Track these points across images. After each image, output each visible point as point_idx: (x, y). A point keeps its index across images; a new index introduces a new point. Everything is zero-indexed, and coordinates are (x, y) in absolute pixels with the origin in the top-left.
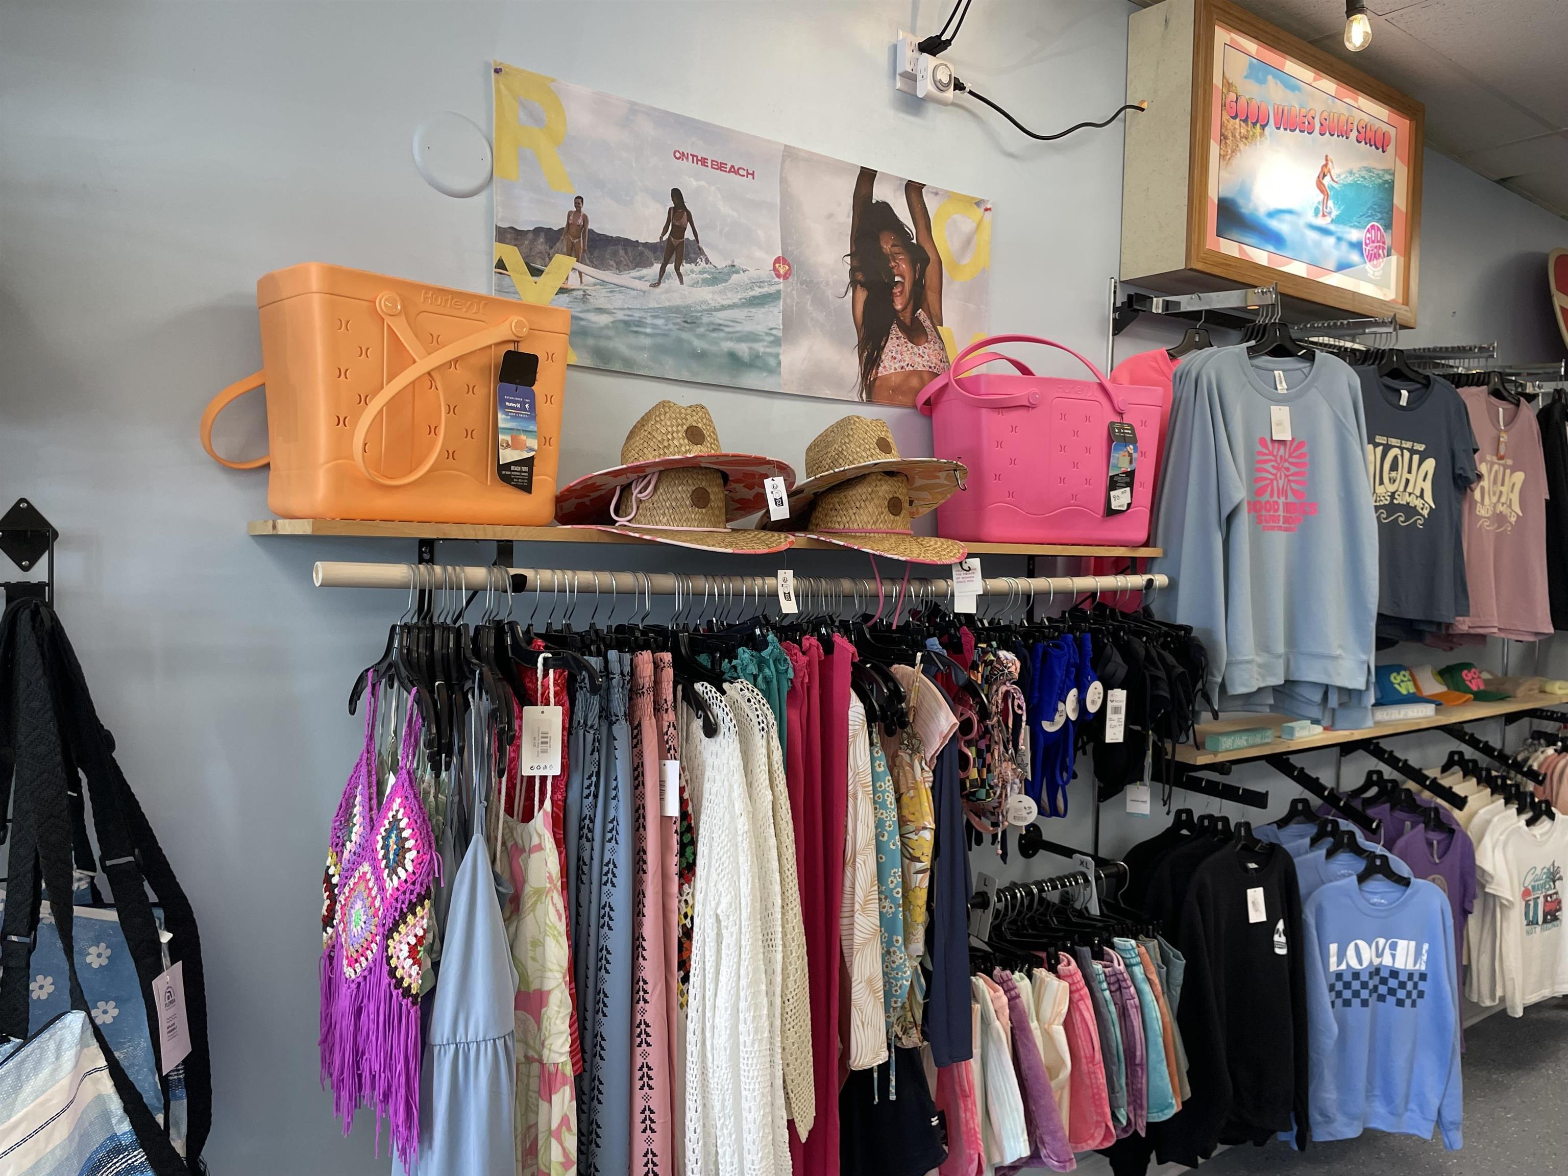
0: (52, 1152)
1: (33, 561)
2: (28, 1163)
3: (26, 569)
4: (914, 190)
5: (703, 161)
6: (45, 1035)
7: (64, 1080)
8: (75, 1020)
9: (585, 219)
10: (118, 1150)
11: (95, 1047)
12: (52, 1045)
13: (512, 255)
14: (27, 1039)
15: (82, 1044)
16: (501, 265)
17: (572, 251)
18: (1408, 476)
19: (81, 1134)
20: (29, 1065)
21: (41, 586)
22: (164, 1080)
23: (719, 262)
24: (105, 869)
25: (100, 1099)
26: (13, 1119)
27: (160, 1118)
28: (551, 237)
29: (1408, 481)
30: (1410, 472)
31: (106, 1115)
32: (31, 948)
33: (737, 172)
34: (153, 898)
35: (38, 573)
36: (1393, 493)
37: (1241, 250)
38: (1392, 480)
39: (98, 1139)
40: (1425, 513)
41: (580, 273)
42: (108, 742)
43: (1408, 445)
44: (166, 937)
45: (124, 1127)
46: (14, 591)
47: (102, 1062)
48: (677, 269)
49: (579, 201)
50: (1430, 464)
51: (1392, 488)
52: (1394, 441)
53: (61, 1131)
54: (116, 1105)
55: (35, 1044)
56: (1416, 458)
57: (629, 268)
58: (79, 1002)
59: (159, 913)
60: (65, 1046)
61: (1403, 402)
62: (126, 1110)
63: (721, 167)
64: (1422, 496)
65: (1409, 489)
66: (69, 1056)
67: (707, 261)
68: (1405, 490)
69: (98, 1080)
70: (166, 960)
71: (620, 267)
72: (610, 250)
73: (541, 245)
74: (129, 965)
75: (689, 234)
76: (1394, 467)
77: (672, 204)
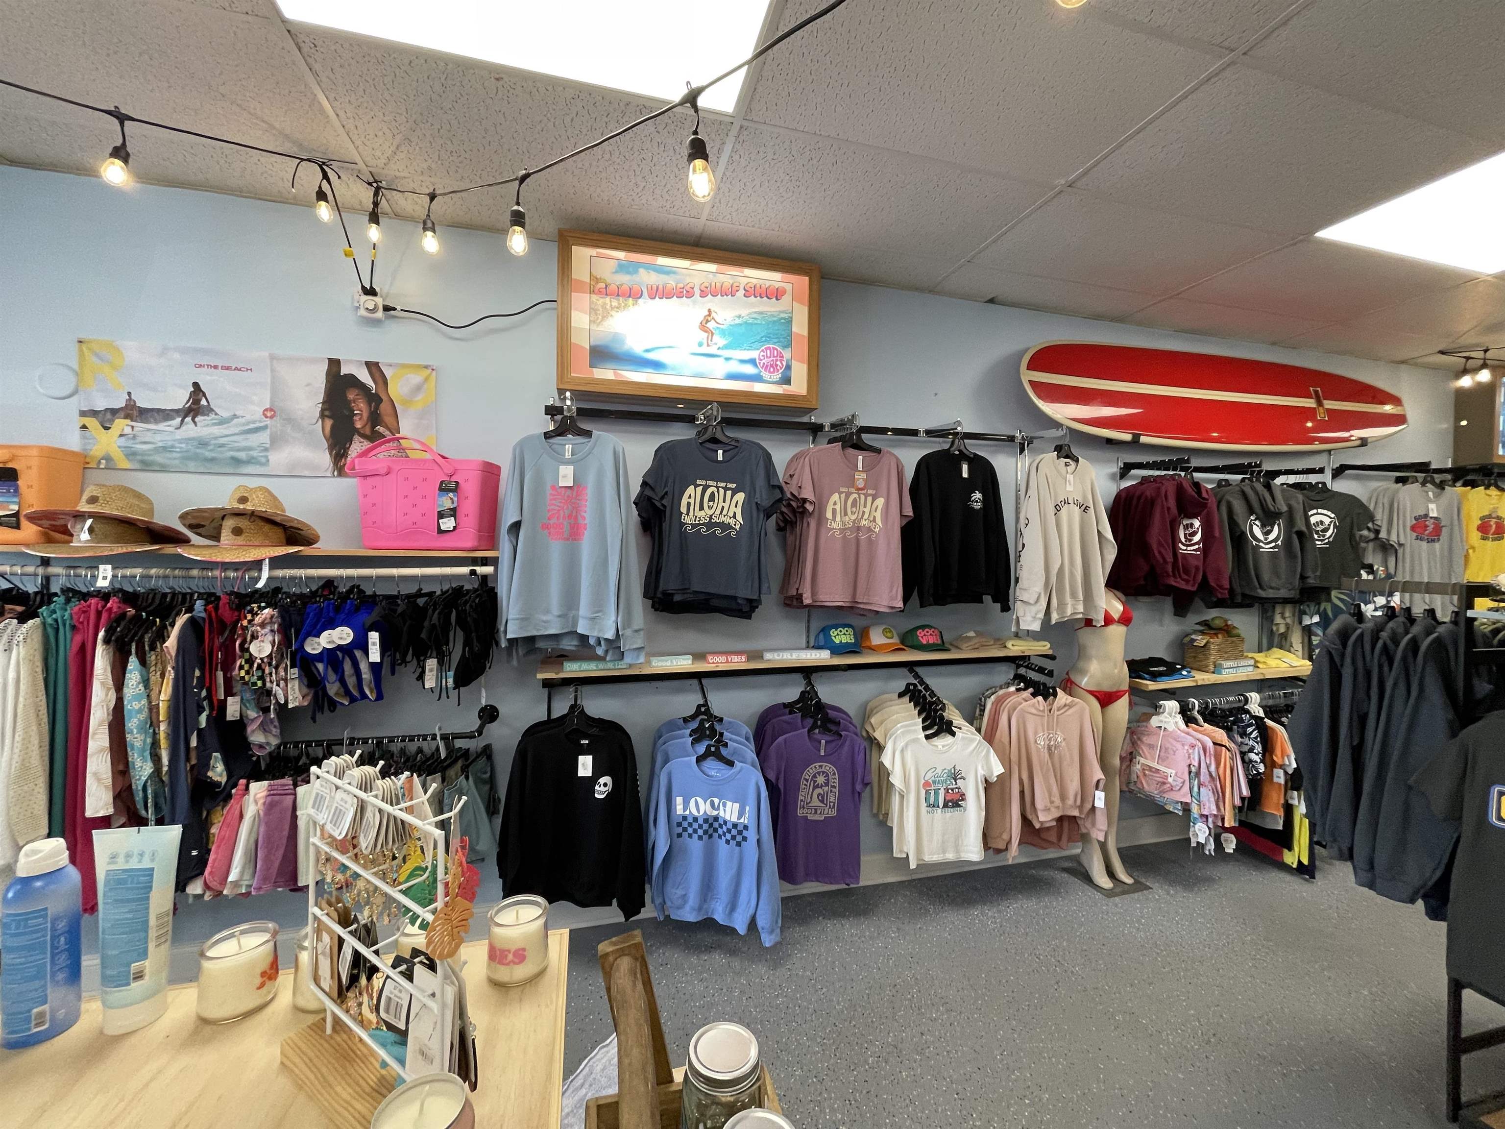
4: (373, 367)
5: (216, 367)
9: (135, 402)
13: (91, 422)
16: (84, 427)
17: (127, 417)
18: (723, 504)
23: (225, 414)
28: (114, 412)
29: (723, 507)
30: (724, 502)
33: (240, 370)
36: (711, 516)
37: (615, 374)
38: (710, 508)
40: (738, 527)
41: (133, 427)
43: (723, 485)
48: (193, 420)
49: (129, 394)
50: (740, 497)
51: (710, 512)
52: (711, 483)
56: (729, 493)
57: (160, 422)
61: (720, 458)
63: (228, 368)
64: (734, 517)
65: (724, 513)
67: (216, 414)
68: (721, 513)
71: (156, 422)
72: (150, 414)
73: (109, 416)
75: (204, 402)
76: (712, 498)
77: (192, 389)
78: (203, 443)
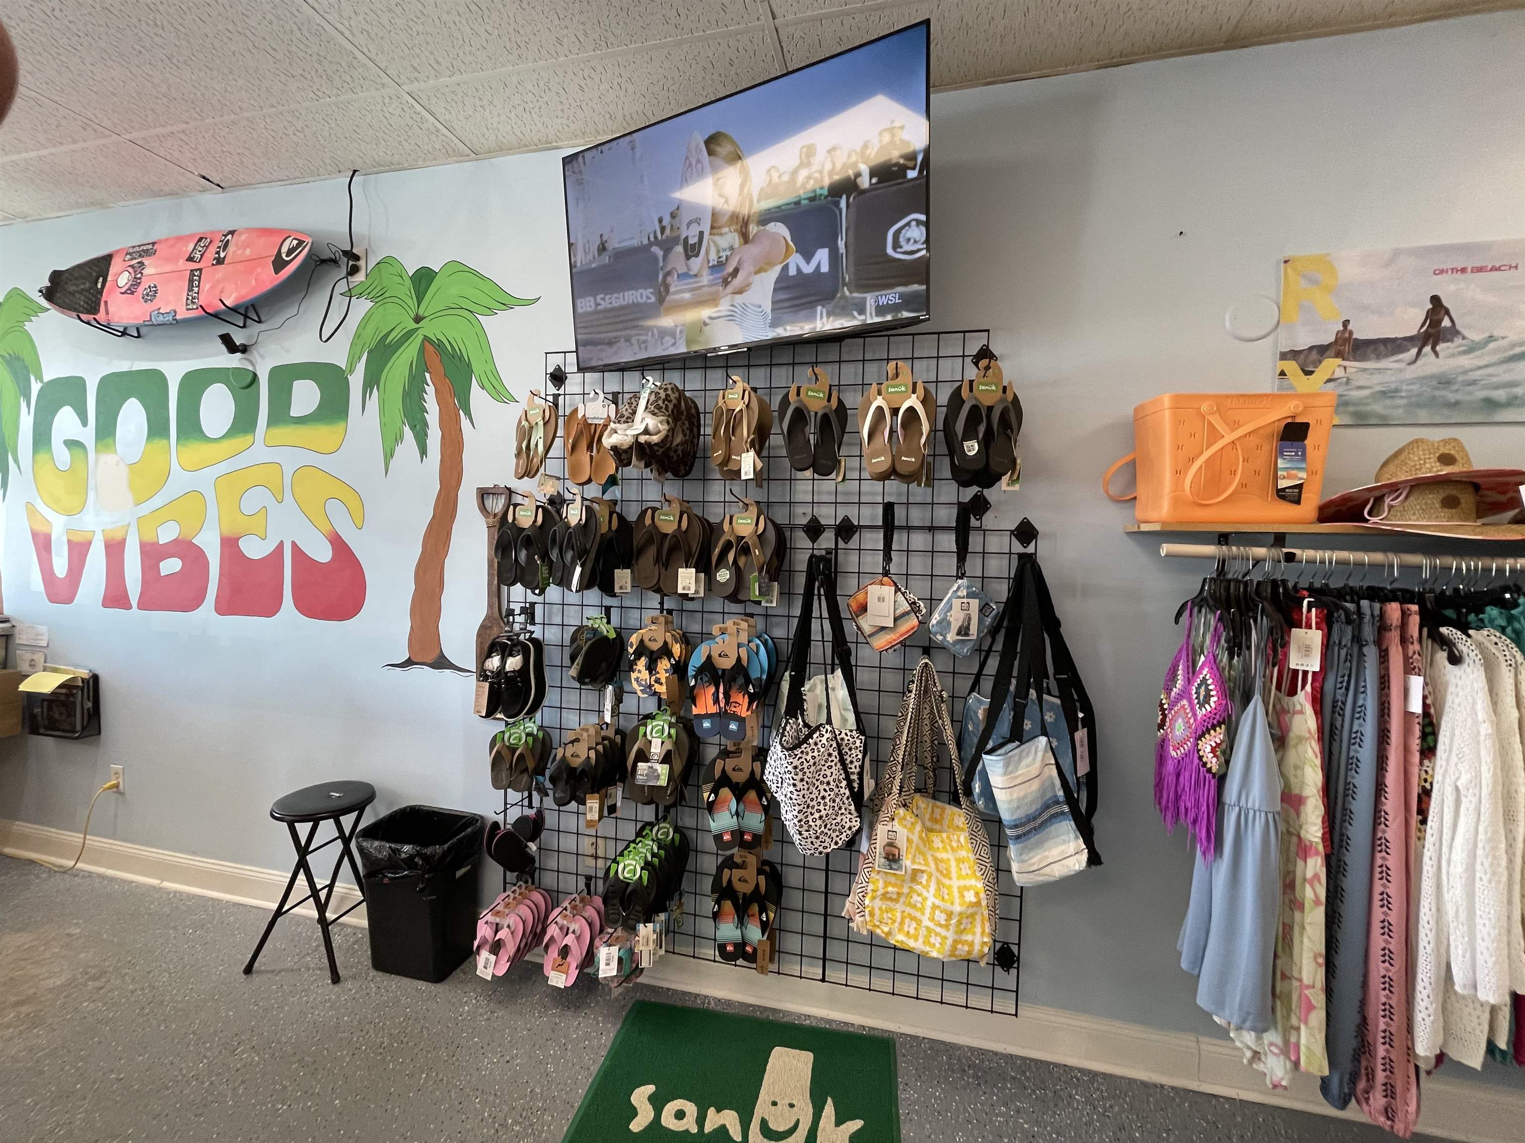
0: (1032, 793)
1: (1028, 544)
2: (1022, 794)
3: (1025, 547)
5: (1463, 270)
6: (1031, 743)
7: (1038, 764)
8: (1043, 740)
10: (1057, 803)
11: (1050, 754)
12: (1034, 748)
13: (1291, 366)
14: (1022, 743)
15: (1045, 751)
16: (1282, 373)
19: (1043, 791)
20: (1024, 753)
21: (1031, 555)
22: (1078, 779)
24: (1056, 679)
25: (1051, 777)
26: (1018, 774)
27: (1076, 795)
31: (1053, 785)
32: (1025, 706)
33: (1498, 269)
34: (1076, 697)
35: (1031, 549)
39: (1049, 795)
41: (1345, 368)
42: (1057, 623)
44: (1081, 715)
45: (1061, 793)
46: (1021, 556)
47: (1053, 762)
48: (1433, 349)
49: (1346, 323)
53: (1035, 785)
54: (1058, 782)
55: (1027, 745)
57: (1386, 356)
58: (1044, 733)
59: (1078, 704)
60: (1039, 749)
62: (1062, 786)
63: (1480, 270)
66: (1040, 754)
67: (1464, 338)
69: (1050, 769)
70: (1080, 726)
71: (1379, 357)
72: (1371, 348)
73: (1314, 355)
74: (1064, 725)
75: (1446, 322)
77: (1430, 306)
78: (1445, 381)
